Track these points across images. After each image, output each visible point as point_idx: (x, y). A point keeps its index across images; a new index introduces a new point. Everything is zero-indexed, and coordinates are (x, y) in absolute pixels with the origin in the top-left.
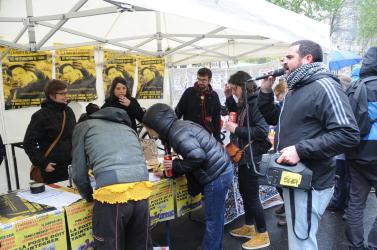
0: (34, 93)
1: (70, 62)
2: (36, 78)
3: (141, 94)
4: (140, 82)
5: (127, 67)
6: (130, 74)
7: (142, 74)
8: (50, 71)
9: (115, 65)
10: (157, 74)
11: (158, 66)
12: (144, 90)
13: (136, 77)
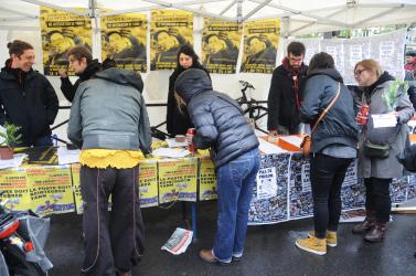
0: (128, 59)
1: (166, 29)
2: (130, 44)
3: (248, 66)
4: (245, 53)
5: (231, 35)
6: (235, 43)
7: (249, 44)
8: (145, 37)
9: (217, 32)
10: (268, 44)
11: (270, 36)
12: (251, 62)
13: (241, 47)
